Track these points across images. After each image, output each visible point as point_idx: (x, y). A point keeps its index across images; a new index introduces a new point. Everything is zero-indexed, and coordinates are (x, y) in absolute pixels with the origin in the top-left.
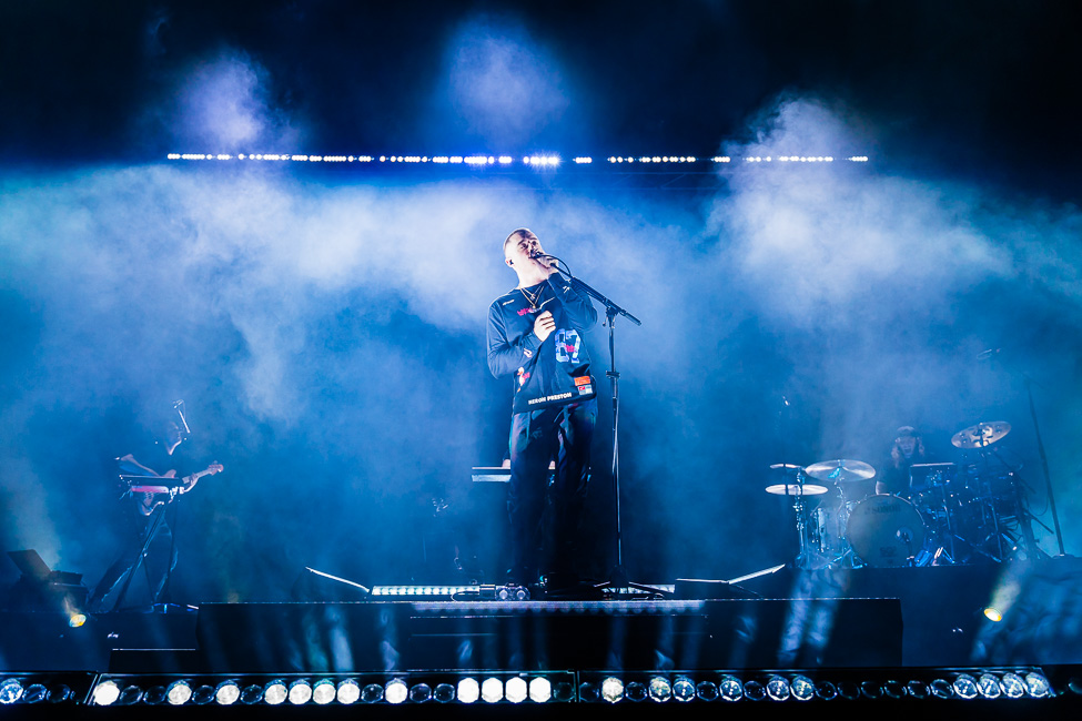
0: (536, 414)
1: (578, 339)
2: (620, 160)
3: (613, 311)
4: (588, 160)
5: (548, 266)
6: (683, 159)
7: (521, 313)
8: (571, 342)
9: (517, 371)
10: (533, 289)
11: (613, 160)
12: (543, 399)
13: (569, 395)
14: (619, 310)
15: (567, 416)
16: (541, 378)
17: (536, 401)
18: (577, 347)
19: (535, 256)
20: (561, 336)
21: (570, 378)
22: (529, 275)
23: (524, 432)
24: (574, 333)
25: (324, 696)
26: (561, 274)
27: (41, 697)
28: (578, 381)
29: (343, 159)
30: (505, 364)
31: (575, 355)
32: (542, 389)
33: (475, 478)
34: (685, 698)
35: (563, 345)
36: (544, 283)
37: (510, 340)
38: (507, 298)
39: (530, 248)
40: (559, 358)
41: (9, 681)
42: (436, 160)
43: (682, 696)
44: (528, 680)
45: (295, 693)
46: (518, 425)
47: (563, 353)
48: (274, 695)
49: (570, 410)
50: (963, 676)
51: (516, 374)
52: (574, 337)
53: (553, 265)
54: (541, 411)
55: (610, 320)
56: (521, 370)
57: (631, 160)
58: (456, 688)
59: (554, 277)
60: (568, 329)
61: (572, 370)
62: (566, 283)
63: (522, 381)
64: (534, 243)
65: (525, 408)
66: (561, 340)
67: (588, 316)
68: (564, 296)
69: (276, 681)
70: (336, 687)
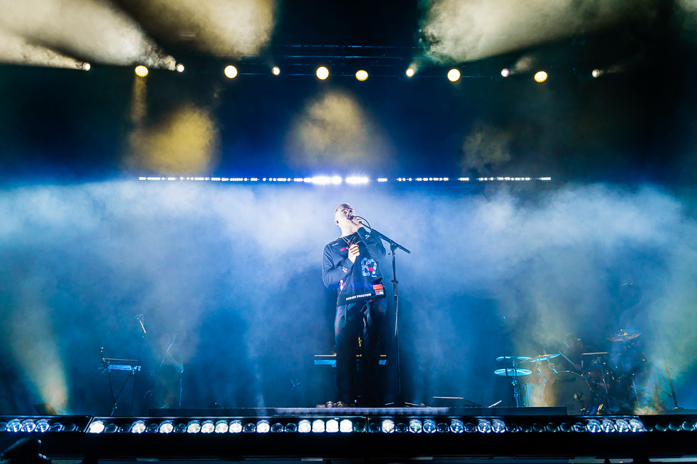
0: (350, 306)
1: (375, 264)
2: (404, 179)
3: (394, 246)
4: (385, 180)
5: (357, 223)
6: (441, 179)
7: (342, 250)
8: (371, 266)
9: (339, 283)
10: (349, 237)
11: (400, 180)
12: (355, 297)
13: (370, 295)
14: (398, 245)
15: (368, 307)
16: (353, 285)
17: (350, 298)
18: (375, 268)
19: (351, 218)
20: (365, 262)
21: (371, 285)
22: (347, 229)
23: (343, 317)
24: (372, 260)
26: (365, 228)
27: (59, 430)
28: (375, 287)
29: (241, 179)
30: (332, 279)
31: (374, 273)
32: (354, 291)
33: (316, 362)
34: (430, 431)
35: (366, 267)
36: (356, 234)
37: (335, 263)
38: (334, 242)
39: (348, 213)
40: (365, 274)
41: (42, 420)
42: (295, 180)
44: (339, 421)
45: (205, 427)
46: (340, 312)
47: (366, 271)
48: (193, 428)
49: (371, 304)
50: (592, 420)
51: (339, 284)
52: (373, 263)
53: (360, 222)
54: (353, 305)
55: (393, 252)
56: (342, 281)
57: (410, 179)
58: (298, 426)
59: (361, 230)
60: (369, 258)
61: (372, 281)
62: (368, 233)
63: (342, 288)
64: (351, 211)
65: (344, 303)
66: (365, 264)
67: (380, 251)
68: (366, 241)
69: (194, 421)
70: (229, 425)
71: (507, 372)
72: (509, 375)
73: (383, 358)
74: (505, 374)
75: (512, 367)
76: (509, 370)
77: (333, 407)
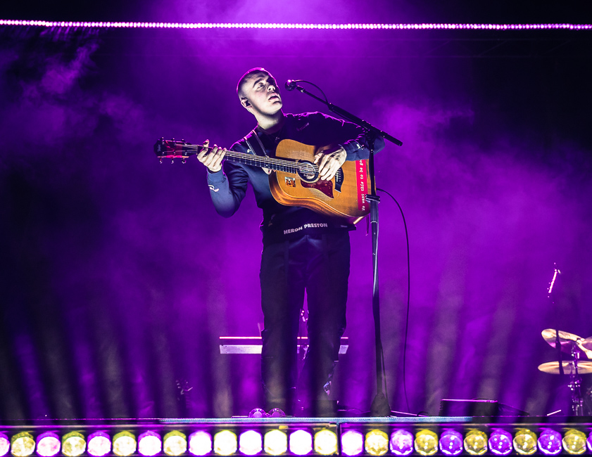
12: (300, 228)
13: (326, 225)
17: (292, 231)
25: (74, 448)
34: (452, 451)
43: (448, 450)
45: (43, 445)
69: (23, 433)
70: (87, 440)
71: (561, 368)
72: (566, 372)
73: (345, 342)
74: (558, 372)
75: (569, 358)
76: (565, 364)
77: (263, 416)
